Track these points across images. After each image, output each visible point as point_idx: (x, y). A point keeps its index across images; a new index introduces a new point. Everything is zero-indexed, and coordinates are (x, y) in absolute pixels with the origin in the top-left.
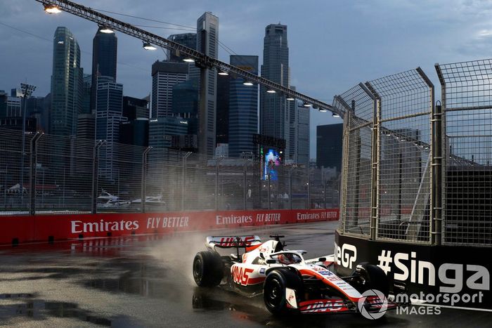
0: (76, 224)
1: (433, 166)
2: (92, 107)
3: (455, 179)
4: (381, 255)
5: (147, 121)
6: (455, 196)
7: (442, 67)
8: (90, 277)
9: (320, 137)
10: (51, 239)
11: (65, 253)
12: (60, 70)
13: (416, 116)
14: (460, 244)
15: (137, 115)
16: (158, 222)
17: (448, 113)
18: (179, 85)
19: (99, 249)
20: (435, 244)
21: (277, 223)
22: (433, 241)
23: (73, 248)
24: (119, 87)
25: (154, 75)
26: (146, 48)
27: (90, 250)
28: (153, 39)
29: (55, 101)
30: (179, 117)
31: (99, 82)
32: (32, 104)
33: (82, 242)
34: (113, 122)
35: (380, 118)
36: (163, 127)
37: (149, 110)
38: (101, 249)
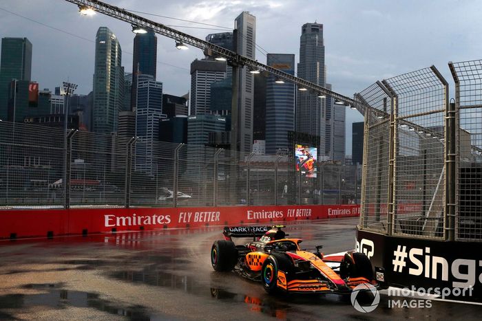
0: (109, 217)
1: (447, 163)
2: (133, 105)
3: (468, 176)
4: (396, 250)
5: (186, 119)
6: (468, 192)
7: (455, 65)
8: (116, 269)
9: (356, 134)
10: (85, 232)
11: (96, 246)
12: (102, 69)
13: (430, 113)
14: (473, 240)
15: (176, 112)
16: (189, 217)
17: (462, 111)
18: (217, 83)
19: (132, 242)
20: (449, 240)
21: (308, 218)
22: (447, 237)
23: (106, 241)
24: (159, 85)
25: (193, 73)
26: (179, 47)
27: (123, 242)
28: (186, 38)
29: (97, 99)
30: (217, 114)
31: (139, 80)
32: (75, 102)
33: (115, 235)
34: (153, 119)
35: (397, 116)
36: (201, 125)
37: (188, 107)
38: (134, 242)
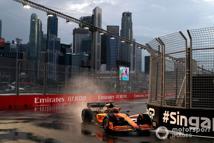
0: (37, 99)
1: (187, 74)
2: (47, 48)
3: (196, 80)
4: (164, 113)
5: (71, 54)
6: (196, 87)
7: (190, 31)
8: (40, 122)
9: (146, 61)
10: (26, 105)
12: (33, 32)
13: (179, 52)
14: (198, 108)
15: (66, 52)
16: (73, 99)
17: (193, 51)
18: (85, 39)
19: (47, 110)
20: (188, 108)
21: (125, 99)
22: (187, 107)
23: (35, 109)
24: (59, 40)
25: (74, 34)
26: (68, 23)
27: (43, 110)
28: (71, 19)
29: (31, 46)
30: (85, 53)
31: (50, 37)
32: (21, 47)
33: (39, 107)
34: (56, 55)
35: (164, 53)
36: (78, 57)
37: (72, 49)
38: (48, 110)
